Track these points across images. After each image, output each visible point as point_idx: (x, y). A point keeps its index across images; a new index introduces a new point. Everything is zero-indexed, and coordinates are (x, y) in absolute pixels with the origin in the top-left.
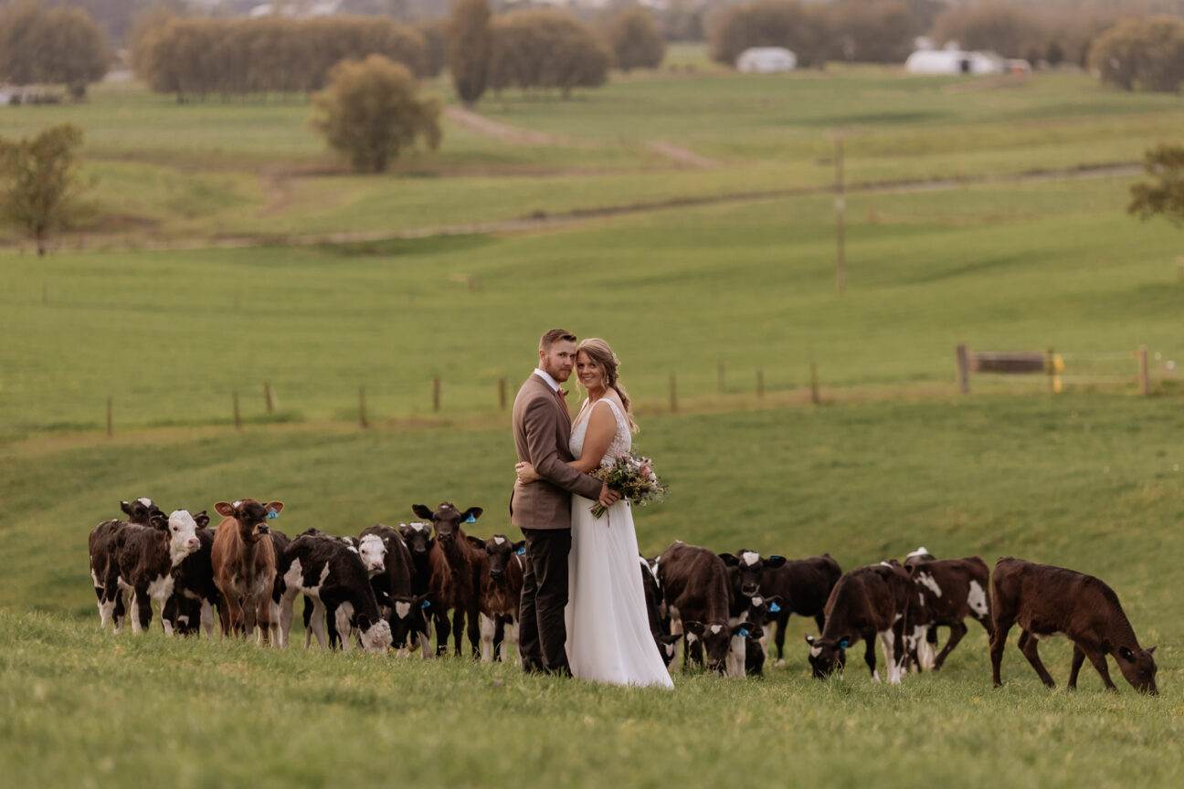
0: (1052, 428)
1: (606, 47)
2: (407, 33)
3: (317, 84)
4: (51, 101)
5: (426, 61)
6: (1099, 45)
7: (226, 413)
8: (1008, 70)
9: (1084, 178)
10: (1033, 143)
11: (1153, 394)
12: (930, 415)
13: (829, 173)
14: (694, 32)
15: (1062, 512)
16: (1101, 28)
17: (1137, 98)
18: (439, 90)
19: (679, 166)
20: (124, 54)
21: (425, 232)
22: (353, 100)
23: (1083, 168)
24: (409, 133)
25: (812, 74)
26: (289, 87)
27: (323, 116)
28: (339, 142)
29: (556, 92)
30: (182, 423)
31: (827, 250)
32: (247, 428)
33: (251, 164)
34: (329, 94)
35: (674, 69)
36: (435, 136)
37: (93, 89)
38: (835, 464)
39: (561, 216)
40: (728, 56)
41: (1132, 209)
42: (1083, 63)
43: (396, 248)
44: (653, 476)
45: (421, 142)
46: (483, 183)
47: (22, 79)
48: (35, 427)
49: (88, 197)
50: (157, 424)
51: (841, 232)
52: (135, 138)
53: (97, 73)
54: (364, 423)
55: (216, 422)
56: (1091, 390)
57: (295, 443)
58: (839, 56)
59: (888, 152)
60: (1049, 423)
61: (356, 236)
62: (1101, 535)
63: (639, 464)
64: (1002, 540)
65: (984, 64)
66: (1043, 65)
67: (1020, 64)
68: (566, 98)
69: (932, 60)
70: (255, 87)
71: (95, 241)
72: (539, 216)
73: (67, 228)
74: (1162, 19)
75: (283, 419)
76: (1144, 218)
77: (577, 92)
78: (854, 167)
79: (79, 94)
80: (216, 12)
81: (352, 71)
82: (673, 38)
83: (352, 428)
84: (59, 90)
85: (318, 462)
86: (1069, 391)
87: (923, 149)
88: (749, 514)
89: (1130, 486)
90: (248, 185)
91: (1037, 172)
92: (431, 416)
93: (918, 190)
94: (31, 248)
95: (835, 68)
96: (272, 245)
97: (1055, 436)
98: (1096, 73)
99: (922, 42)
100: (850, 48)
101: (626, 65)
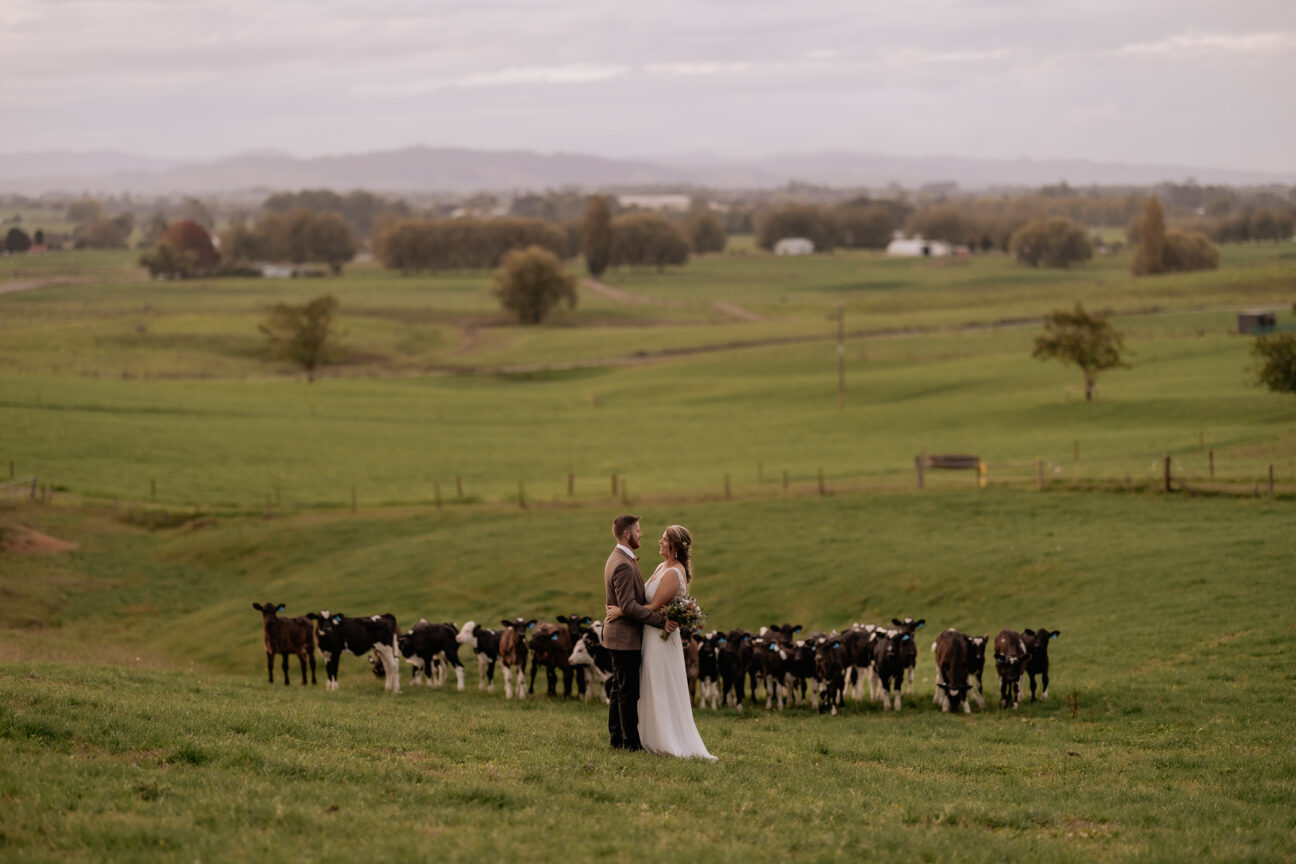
0: (978, 513)
1: (687, 238)
2: (556, 228)
3: (495, 263)
4: (318, 275)
5: (566, 248)
6: (1016, 237)
7: (431, 496)
8: (955, 254)
9: (1005, 329)
10: (970, 305)
11: (1046, 489)
12: (898, 503)
13: (833, 326)
14: (745, 226)
15: (982, 579)
16: (1018, 225)
17: (1042, 272)
18: (575, 268)
19: (736, 320)
20: (367, 243)
21: (566, 365)
22: (519, 275)
23: (1004, 322)
24: (556, 296)
25: (824, 257)
26: (476, 265)
27: (499, 286)
28: (510, 304)
29: (654, 269)
30: (402, 504)
31: (832, 379)
32: (446, 508)
33: (451, 318)
34: (502, 271)
35: (733, 253)
36: (573, 298)
37: (347, 267)
38: (833, 541)
39: (657, 354)
40: (768, 244)
41: (1036, 354)
42: (1005, 248)
43: (546, 376)
44: (698, 608)
45: (563, 303)
46: (604, 333)
47: (299, 259)
48: (305, 506)
49: (344, 341)
50: (385, 504)
51: (842, 366)
52: (375, 300)
53: (348, 255)
54: (523, 504)
55: (426, 503)
56: (1005, 485)
57: (478, 519)
58: (842, 244)
59: (876, 309)
60: (977, 510)
61: (521, 368)
62: (1006, 596)
63: (688, 602)
64: (942, 597)
65: (939, 249)
66: (979, 250)
67: (963, 250)
68: (661, 272)
69: (905, 247)
70: (454, 266)
71: (346, 370)
72: (642, 354)
73: (327, 363)
74: (1058, 219)
75: (469, 501)
76: (1044, 359)
77: (669, 268)
78: (851, 321)
79: (337, 270)
80: (428, 215)
81: (518, 256)
82: (732, 231)
83: (513, 508)
84: (324, 267)
85: (491, 535)
86: (991, 486)
87: (897, 308)
88: (775, 575)
89: (1027, 562)
90: (449, 333)
91: (973, 325)
92: (567, 499)
93: (894, 337)
94: (304, 377)
95: (840, 252)
96: (464, 374)
97: (980, 519)
98: (1013, 256)
99: (898, 234)
100: (849, 238)
101: (701, 248)
